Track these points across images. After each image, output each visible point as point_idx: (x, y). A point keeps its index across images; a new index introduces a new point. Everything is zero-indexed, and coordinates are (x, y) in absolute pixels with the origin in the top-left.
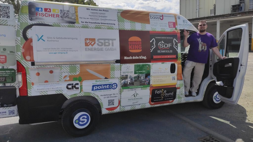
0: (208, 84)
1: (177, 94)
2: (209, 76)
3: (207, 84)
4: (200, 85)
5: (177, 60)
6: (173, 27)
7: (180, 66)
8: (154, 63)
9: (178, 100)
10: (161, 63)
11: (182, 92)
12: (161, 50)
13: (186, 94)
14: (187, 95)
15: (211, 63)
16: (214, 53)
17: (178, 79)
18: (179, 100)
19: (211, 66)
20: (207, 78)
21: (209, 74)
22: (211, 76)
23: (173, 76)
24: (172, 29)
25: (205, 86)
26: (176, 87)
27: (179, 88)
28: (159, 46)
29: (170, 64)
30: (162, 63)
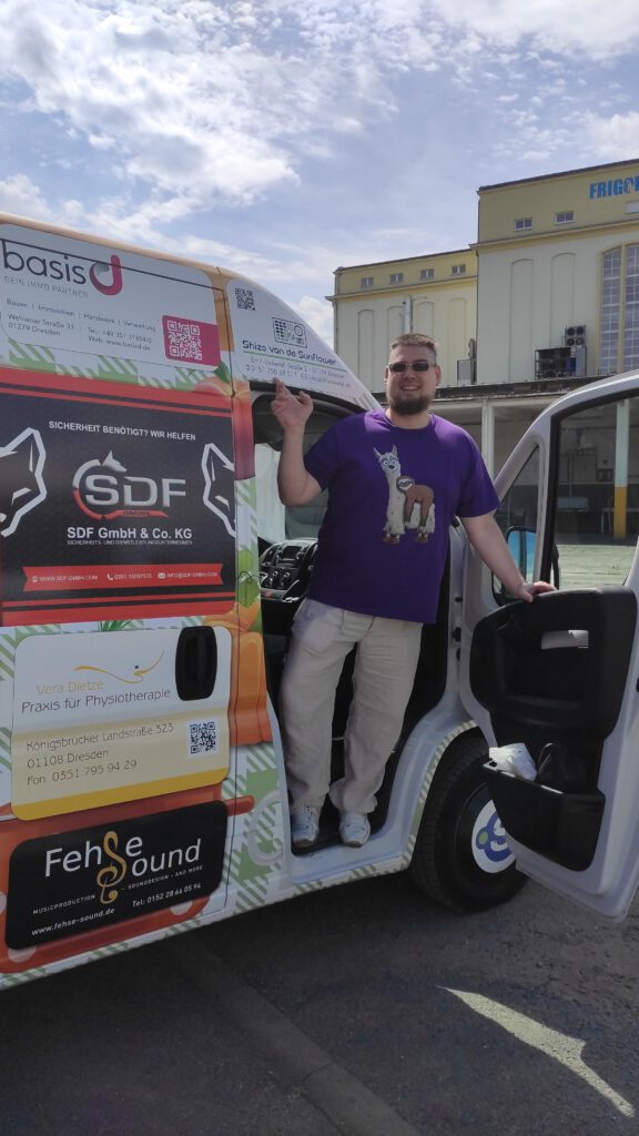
0: (440, 757)
1: (227, 850)
2: (447, 701)
3: (435, 756)
4: (392, 766)
5: (233, 598)
6: (199, 356)
7: (253, 646)
8: (36, 628)
9: (240, 893)
10: (95, 625)
11: (265, 828)
12: (96, 524)
13: (299, 837)
14: (306, 841)
15: (458, 618)
16: (475, 556)
17: (238, 741)
18: (250, 890)
19: (457, 634)
20: (432, 712)
21: (449, 686)
22: (459, 702)
23: (201, 722)
24: (192, 371)
25: (426, 768)
26: (225, 796)
27: (244, 806)
28: (84, 491)
29: (178, 633)
30: (105, 629)
